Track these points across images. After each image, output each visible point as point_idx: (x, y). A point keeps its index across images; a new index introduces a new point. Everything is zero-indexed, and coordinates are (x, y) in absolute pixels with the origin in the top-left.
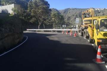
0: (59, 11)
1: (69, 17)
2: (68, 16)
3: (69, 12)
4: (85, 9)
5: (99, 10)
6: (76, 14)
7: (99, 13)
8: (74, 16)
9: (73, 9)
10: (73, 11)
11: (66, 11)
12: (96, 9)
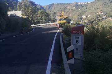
0: (44, 7)
1: (55, 13)
2: (53, 12)
3: (53, 7)
4: (70, 3)
5: (82, 4)
6: (61, 9)
7: (83, 7)
8: (59, 11)
9: (58, 4)
10: (58, 6)
11: (51, 6)
12: (80, 4)
